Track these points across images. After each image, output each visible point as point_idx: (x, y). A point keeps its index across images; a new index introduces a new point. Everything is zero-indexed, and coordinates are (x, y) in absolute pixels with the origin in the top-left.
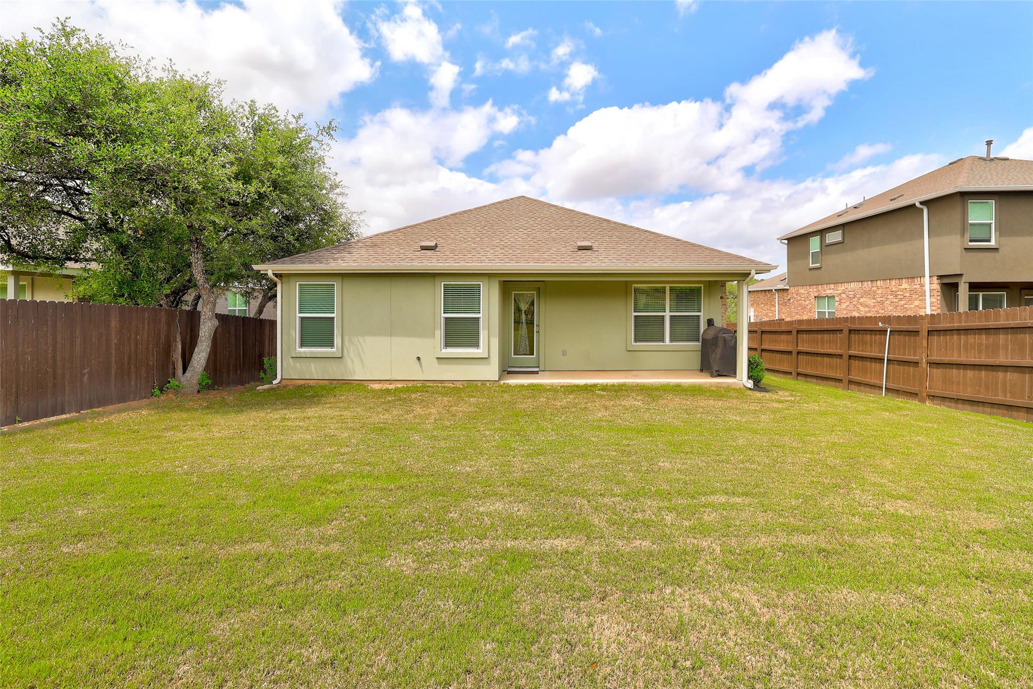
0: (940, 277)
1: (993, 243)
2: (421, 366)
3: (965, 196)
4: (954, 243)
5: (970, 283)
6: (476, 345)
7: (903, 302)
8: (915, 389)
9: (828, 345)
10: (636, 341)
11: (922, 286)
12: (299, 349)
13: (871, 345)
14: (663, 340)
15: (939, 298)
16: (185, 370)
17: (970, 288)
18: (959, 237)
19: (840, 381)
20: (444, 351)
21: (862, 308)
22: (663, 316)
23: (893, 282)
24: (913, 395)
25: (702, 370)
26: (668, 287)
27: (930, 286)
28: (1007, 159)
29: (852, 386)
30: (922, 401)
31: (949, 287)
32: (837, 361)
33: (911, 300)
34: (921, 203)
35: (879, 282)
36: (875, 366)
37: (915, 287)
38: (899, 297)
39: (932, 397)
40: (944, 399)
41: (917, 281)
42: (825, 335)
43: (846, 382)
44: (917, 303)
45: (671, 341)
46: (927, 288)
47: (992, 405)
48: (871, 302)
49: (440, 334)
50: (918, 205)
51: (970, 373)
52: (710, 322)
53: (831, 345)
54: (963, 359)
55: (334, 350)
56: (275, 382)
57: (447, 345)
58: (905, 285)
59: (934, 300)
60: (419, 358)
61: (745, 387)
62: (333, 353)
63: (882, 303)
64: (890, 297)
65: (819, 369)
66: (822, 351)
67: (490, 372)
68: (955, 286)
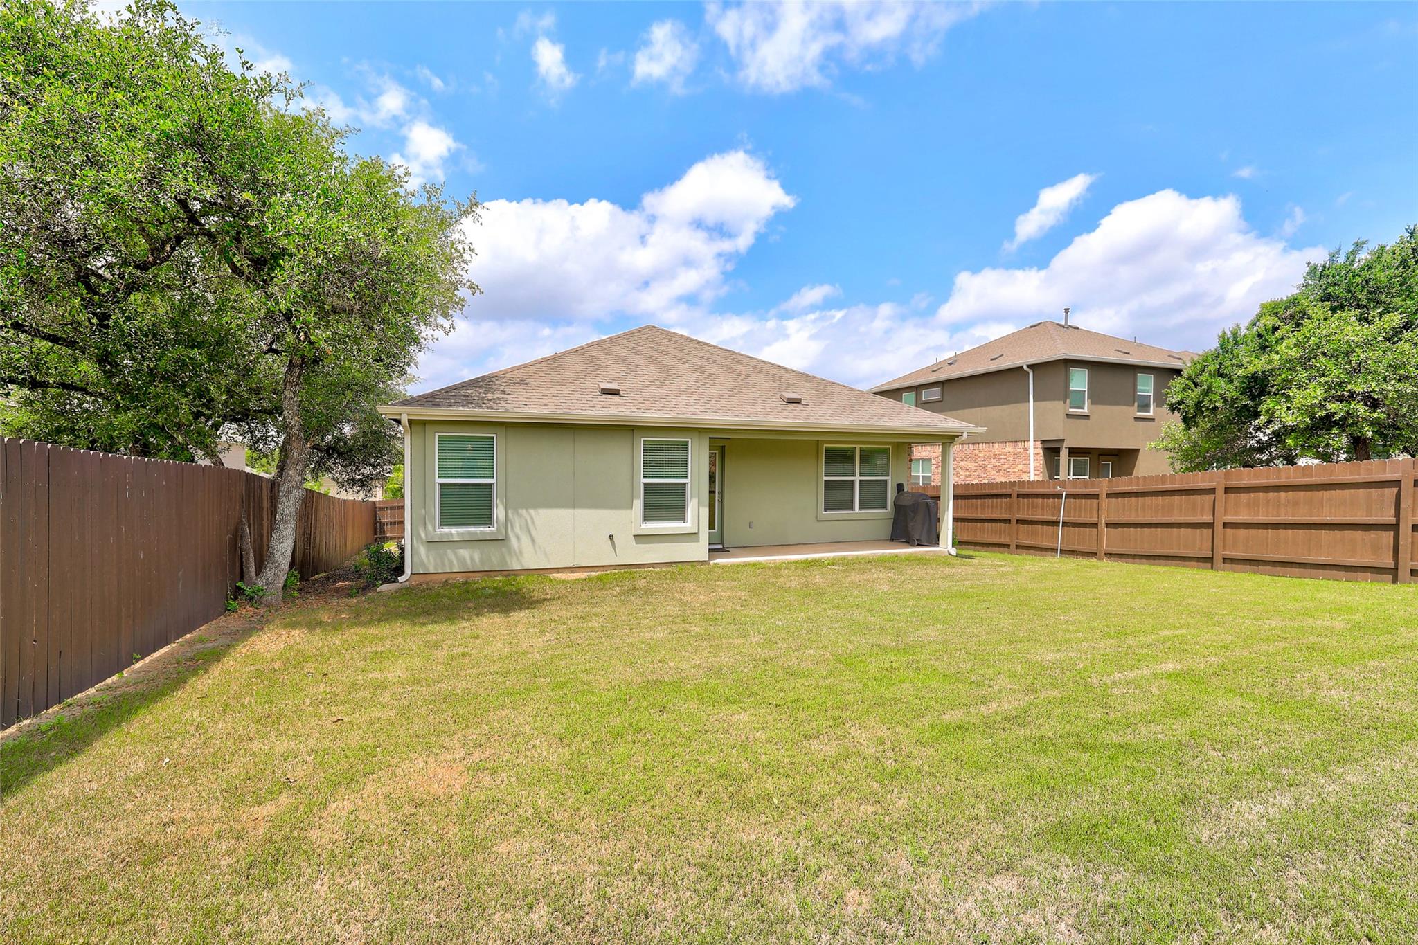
0: (1043, 442)
1: (1085, 411)
2: (614, 547)
3: (1069, 363)
4: (1058, 408)
5: (1069, 448)
6: (683, 518)
7: (1005, 467)
8: (1094, 549)
9: (990, 510)
10: (826, 509)
11: (1026, 450)
12: (438, 531)
13: (1043, 509)
14: (852, 508)
15: (1042, 462)
16: (260, 569)
17: (1069, 453)
18: (1062, 402)
19: (1008, 546)
20: (644, 526)
21: (961, 472)
22: (853, 481)
23: (996, 445)
24: (1093, 555)
25: (892, 540)
26: (858, 447)
27: (1034, 450)
28: (1078, 328)
29: (1020, 550)
30: (1100, 559)
31: (1051, 451)
32: (1001, 527)
33: (1014, 464)
34: (1029, 366)
35: (981, 445)
36: (1048, 529)
37: (1019, 450)
38: (1002, 461)
39: (1110, 555)
40: (1121, 556)
41: (1021, 445)
42: (986, 500)
43: (1013, 547)
44: (1020, 467)
45: (860, 508)
46: (1032, 451)
47: (1167, 558)
48: (972, 466)
49: (638, 504)
50: (1025, 367)
51: (1147, 531)
52: (900, 487)
53: (994, 510)
54: (1141, 519)
55: (494, 529)
56: (401, 579)
57: (647, 518)
58: (1009, 448)
59: (1038, 464)
60: (611, 537)
61: (950, 554)
62: (492, 533)
63: (984, 466)
64: (992, 460)
65: (978, 534)
66: (983, 517)
67: (699, 550)
68: (1057, 451)
